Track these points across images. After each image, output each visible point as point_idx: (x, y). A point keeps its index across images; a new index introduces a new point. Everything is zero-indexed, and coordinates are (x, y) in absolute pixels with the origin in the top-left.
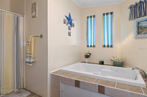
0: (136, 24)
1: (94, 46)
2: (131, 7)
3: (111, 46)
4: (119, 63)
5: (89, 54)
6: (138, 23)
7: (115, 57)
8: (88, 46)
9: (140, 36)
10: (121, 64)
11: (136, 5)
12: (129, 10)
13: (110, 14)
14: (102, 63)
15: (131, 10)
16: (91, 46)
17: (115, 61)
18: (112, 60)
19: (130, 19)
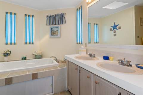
0: (50, 29)
1: (15, 44)
2: (47, 17)
3: (33, 43)
4: (40, 56)
5: (9, 52)
6: (52, 28)
7: (36, 52)
8: (7, 44)
9: (52, 36)
10: (41, 57)
11: (51, 17)
12: (46, 18)
13: (31, 16)
14: (25, 58)
15: (48, 19)
16: (11, 44)
17: (37, 55)
18: (34, 55)
19: (46, 25)
